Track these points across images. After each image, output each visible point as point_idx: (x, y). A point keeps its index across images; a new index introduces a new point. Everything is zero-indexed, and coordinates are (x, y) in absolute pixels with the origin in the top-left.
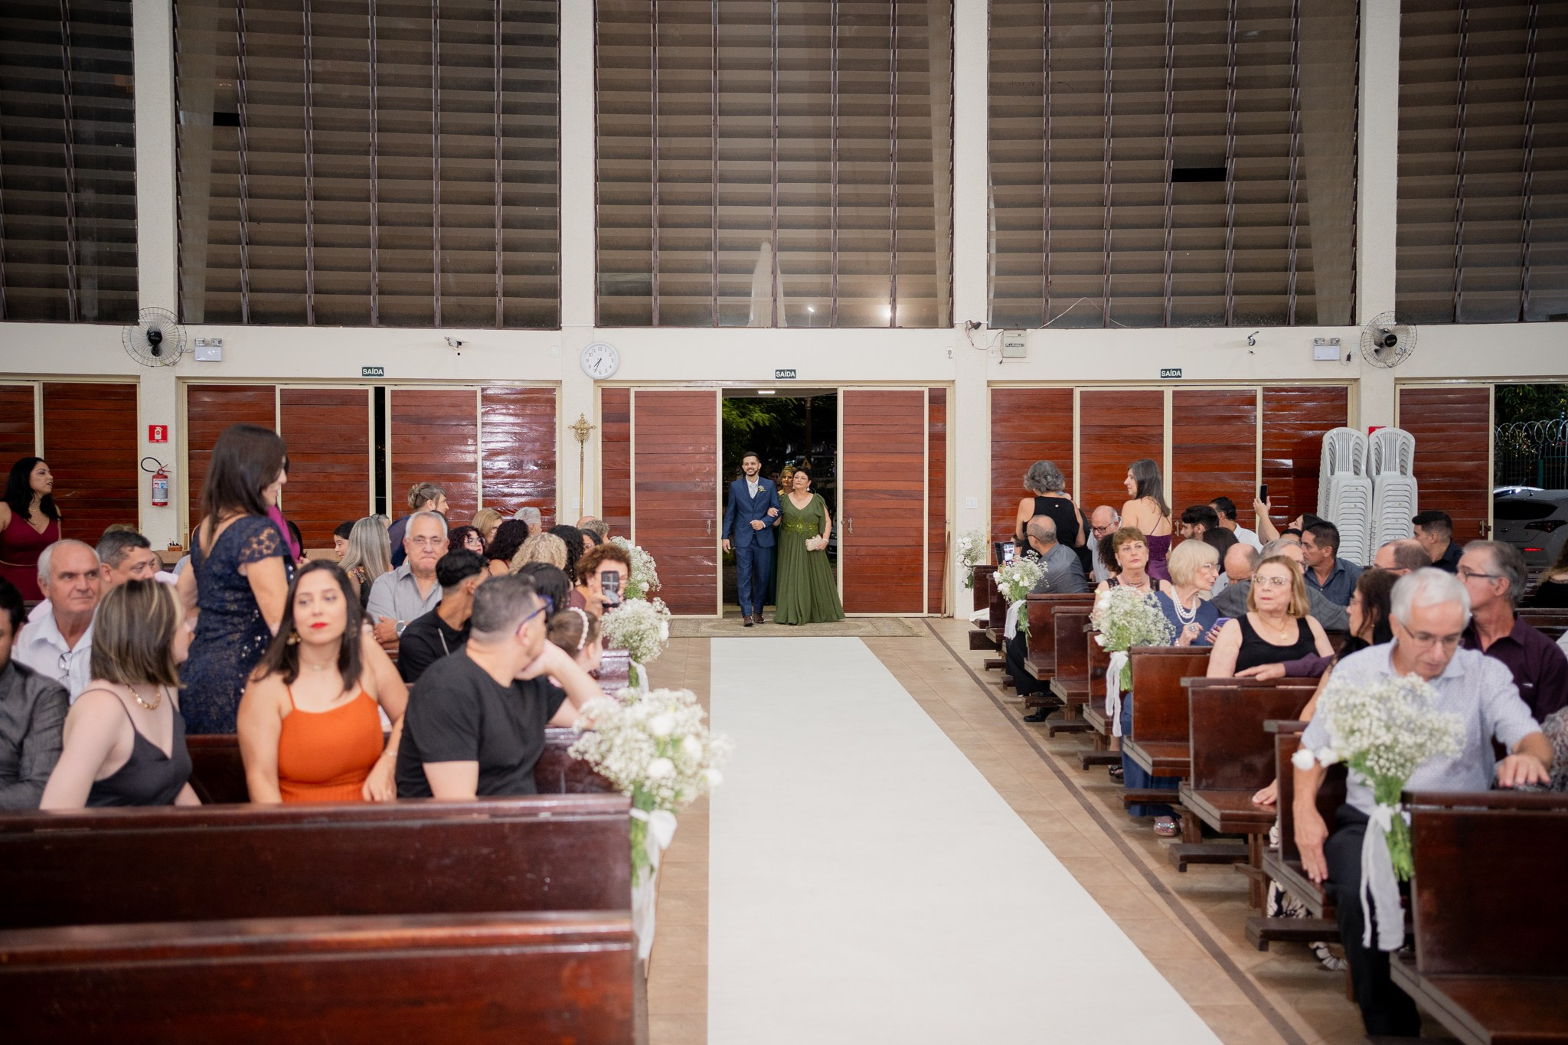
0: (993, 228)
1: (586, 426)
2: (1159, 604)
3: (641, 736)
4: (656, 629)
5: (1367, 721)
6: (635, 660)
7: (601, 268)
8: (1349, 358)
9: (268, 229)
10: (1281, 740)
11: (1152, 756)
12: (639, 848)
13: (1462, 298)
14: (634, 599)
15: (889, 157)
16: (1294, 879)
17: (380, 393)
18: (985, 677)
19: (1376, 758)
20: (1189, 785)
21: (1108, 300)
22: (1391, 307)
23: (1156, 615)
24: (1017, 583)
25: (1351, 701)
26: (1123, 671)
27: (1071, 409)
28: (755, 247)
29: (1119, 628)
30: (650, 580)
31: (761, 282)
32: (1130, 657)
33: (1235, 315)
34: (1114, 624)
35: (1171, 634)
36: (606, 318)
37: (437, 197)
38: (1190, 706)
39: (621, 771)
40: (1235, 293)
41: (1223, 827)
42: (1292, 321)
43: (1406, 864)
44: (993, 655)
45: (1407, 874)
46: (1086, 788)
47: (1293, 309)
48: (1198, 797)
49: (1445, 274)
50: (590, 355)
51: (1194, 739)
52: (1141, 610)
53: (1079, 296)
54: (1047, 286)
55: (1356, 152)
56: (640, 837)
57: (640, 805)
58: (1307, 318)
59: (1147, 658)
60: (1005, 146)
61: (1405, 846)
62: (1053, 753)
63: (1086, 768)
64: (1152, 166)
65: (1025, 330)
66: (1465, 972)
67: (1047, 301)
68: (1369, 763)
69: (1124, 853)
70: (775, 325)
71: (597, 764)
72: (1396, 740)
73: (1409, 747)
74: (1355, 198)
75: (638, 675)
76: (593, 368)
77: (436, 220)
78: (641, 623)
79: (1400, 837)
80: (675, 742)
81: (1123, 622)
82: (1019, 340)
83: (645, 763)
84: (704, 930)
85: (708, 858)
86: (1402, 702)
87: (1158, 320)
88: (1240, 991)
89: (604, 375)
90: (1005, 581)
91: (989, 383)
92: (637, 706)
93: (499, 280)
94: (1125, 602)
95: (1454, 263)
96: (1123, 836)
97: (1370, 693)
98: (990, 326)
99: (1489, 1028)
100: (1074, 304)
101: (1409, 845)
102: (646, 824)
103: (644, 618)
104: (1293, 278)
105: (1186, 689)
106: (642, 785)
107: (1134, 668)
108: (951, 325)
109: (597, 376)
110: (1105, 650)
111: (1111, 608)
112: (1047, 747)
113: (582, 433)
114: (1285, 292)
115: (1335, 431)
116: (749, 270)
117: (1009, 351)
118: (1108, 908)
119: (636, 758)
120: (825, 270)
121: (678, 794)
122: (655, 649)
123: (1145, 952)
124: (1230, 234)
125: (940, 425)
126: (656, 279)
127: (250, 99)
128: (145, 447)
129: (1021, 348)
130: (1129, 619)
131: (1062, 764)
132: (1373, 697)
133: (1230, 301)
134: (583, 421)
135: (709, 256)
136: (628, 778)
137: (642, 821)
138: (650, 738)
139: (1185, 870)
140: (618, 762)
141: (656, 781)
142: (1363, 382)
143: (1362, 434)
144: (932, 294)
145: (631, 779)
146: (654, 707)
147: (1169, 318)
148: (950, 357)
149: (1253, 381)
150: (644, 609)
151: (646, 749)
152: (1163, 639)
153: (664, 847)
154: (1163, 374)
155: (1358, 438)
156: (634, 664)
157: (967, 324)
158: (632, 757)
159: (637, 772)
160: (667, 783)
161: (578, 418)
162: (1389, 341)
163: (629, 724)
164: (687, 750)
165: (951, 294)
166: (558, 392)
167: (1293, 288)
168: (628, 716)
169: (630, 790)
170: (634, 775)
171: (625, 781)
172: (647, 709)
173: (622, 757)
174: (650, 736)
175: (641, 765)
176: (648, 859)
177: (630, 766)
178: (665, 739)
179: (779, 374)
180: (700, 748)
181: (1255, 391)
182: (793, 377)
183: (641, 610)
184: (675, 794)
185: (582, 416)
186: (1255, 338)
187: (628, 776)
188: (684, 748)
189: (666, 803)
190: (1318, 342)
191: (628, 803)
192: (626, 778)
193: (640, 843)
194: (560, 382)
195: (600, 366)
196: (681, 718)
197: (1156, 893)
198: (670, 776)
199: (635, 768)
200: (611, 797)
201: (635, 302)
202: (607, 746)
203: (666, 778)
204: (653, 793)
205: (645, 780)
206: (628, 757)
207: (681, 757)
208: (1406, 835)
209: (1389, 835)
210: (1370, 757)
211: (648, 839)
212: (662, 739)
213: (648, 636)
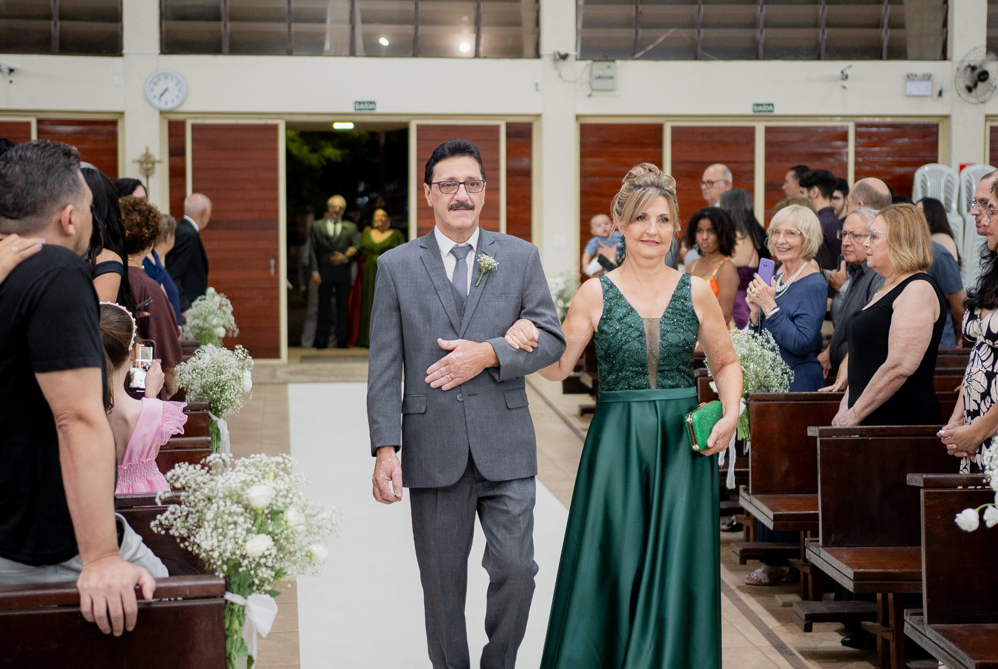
1: (152, 159)
2: (777, 348)
3: (234, 508)
4: (238, 379)
6: (215, 414)
8: (940, 94)
10: (926, 494)
11: (773, 510)
12: (235, 637)
14: (210, 345)
16: (942, 645)
20: (818, 541)
21: (699, 32)
22: (983, 42)
23: (774, 360)
27: (660, 144)
30: (227, 325)
31: (337, 9)
32: (747, 404)
33: (828, 49)
35: (789, 380)
36: (172, 45)
38: (819, 457)
39: (212, 550)
40: (829, 25)
42: (885, 54)
47: (885, 44)
48: (828, 554)
50: (155, 84)
53: (668, 26)
54: (637, 16)
56: (236, 625)
57: (235, 587)
58: (898, 52)
59: (767, 406)
65: (613, 61)
67: (637, 32)
70: (353, 53)
71: (183, 539)
75: (218, 430)
76: (158, 97)
78: (221, 373)
80: (275, 514)
82: (608, 73)
83: (240, 541)
85: (297, 628)
87: (751, 52)
89: (169, 106)
91: (578, 117)
92: (231, 475)
93: (55, 3)
96: (738, 592)
98: (578, 57)
100: (663, 36)
102: (244, 607)
103: (224, 368)
104: (886, 11)
105: (815, 438)
106: (240, 565)
107: (753, 416)
108: (537, 55)
109: (163, 106)
113: (147, 166)
114: (878, 25)
115: (926, 168)
117: (598, 84)
119: (231, 533)
121: (279, 573)
122: (238, 402)
125: (526, 160)
126: (226, 4)
129: (610, 81)
133: (824, 34)
134: (147, 156)
136: (221, 557)
137: (238, 606)
138: (246, 512)
139: (810, 631)
140: (209, 538)
141: (254, 560)
142: (954, 119)
143: (954, 171)
144: (516, 22)
145: (225, 559)
146: (250, 475)
147: (761, 51)
148: (537, 90)
149: (845, 117)
150: (224, 358)
151: (241, 524)
152: (781, 384)
153: (264, 635)
154: (756, 108)
155: (949, 175)
156: (214, 418)
157: (554, 54)
158: (226, 534)
159: (232, 551)
160: (266, 562)
161: (143, 151)
162: (982, 77)
163: (221, 495)
164: (289, 524)
165: (537, 23)
166: (120, 124)
167: (886, 21)
168: (220, 485)
169: (223, 572)
170: (228, 554)
171: (218, 560)
172: (242, 477)
173: (215, 534)
174: (246, 509)
175: (236, 543)
176: (246, 649)
177: (223, 543)
178: (263, 512)
179: (358, 106)
180: (303, 520)
181: (848, 127)
182: (373, 109)
183: (221, 359)
184: (276, 574)
185: (147, 149)
186: (848, 72)
187: (221, 555)
188: (286, 522)
189: (266, 585)
190: (910, 77)
191: (221, 586)
192: (219, 557)
193: (236, 632)
194: (122, 114)
195: (166, 97)
196: (282, 487)
197: (778, 653)
198: (270, 555)
199: (229, 547)
200: (200, 579)
201: (203, 27)
202: (196, 520)
203: (266, 557)
204: (250, 575)
205: (241, 560)
206: (221, 534)
207: (282, 531)
211: (246, 626)
212: (260, 512)
213: (229, 387)
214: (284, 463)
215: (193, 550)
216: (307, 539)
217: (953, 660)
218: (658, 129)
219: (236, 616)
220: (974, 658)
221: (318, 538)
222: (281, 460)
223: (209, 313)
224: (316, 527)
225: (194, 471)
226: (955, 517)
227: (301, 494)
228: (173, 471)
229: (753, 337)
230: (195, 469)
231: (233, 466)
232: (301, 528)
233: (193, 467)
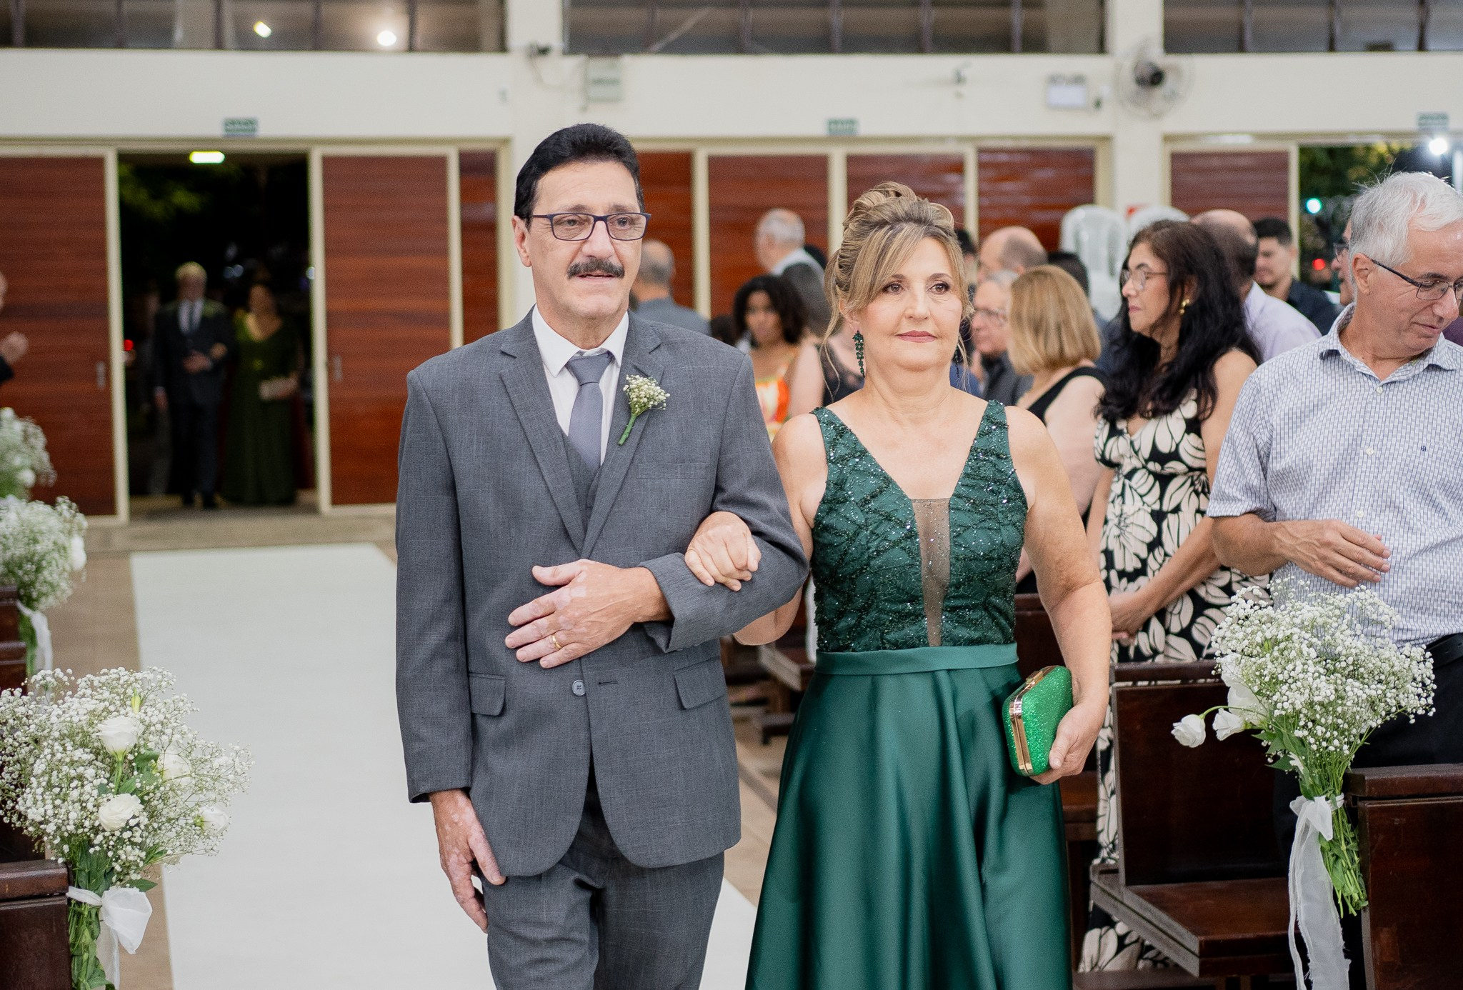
3: (79, 754)
4: (62, 549)
5: (1299, 668)
6: (27, 605)
8: (1098, 104)
12: (85, 956)
13: (1251, 17)
14: (10, 497)
16: (1147, 915)
19: (1310, 725)
21: (746, 14)
22: (1156, 27)
25: (1268, 635)
27: (689, 182)
30: (38, 467)
33: (935, 38)
39: (45, 822)
42: (1017, 43)
43: (1353, 888)
45: (1356, 906)
47: (1017, 30)
53: (699, 4)
56: (86, 937)
57: (82, 878)
58: (1035, 43)
61: (1353, 860)
65: (618, 56)
67: (653, 13)
68: (1299, 733)
70: (219, 45)
75: (33, 630)
78: (35, 541)
79: (1344, 847)
80: (142, 760)
82: (610, 74)
83: (90, 806)
86: (1348, 632)
87: (821, 43)
92: (72, 702)
97: (1298, 621)
98: (565, 52)
100: (693, 19)
101: (1356, 858)
102: (98, 908)
103: (42, 533)
106: (90, 844)
108: (502, 47)
114: (1006, 1)
115: (1079, 212)
117: (596, 91)
119: (75, 794)
121: (152, 853)
125: (490, 207)
129: (613, 87)
132: (1302, 627)
133: (929, 17)
136: (58, 833)
137: (88, 907)
138: (96, 759)
140: (40, 803)
141: (113, 835)
142: (1118, 141)
143: (1118, 216)
145: (66, 834)
146: (104, 700)
147: (837, 40)
148: (504, 101)
149: (962, 139)
150: (40, 518)
151: (90, 779)
153: (131, 952)
154: (830, 128)
155: (1113, 223)
156: (26, 612)
157: (531, 47)
158: (66, 795)
159: (77, 822)
160: (132, 836)
162: (1155, 80)
163: (57, 734)
164: (167, 776)
168: (54, 719)
169: (63, 855)
170: (71, 828)
171: (55, 837)
172: (90, 704)
173: (48, 796)
174: (97, 754)
175: (84, 808)
176: (102, 974)
177: (63, 810)
178: (125, 757)
180: (188, 769)
181: (965, 155)
182: (253, 130)
183: (33, 519)
184: (147, 856)
186: (966, 73)
187: (59, 828)
188: (161, 772)
189: (132, 872)
190: (1054, 80)
191: (61, 876)
192: (55, 832)
193: (87, 947)
196: (154, 719)
198: (138, 825)
199: (73, 816)
200: (27, 868)
202: (15, 776)
203: (131, 829)
204: (107, 857)
205: (92, 835)
206: (57, 795)
207: (157, 788)
208: (1352, 844)
209: (1327, 848)
210: (1302, 723)
211: (102, 938)
212: (120, 759)
213: (50, 563)
215: (10, 822)
216: (195, 798)
217: (1165, 937)
218: (686, 160)
219: (85, 923)
220: (1196, 933)
221: (212, 795)
223: (9, 447)
224: (209, 779)
225: (11, 698)
226: (1172, 728)
227: (185, 728)
230: (12, 694)
231: (74, 688)
232: (185, 782)
233: (9, 693)
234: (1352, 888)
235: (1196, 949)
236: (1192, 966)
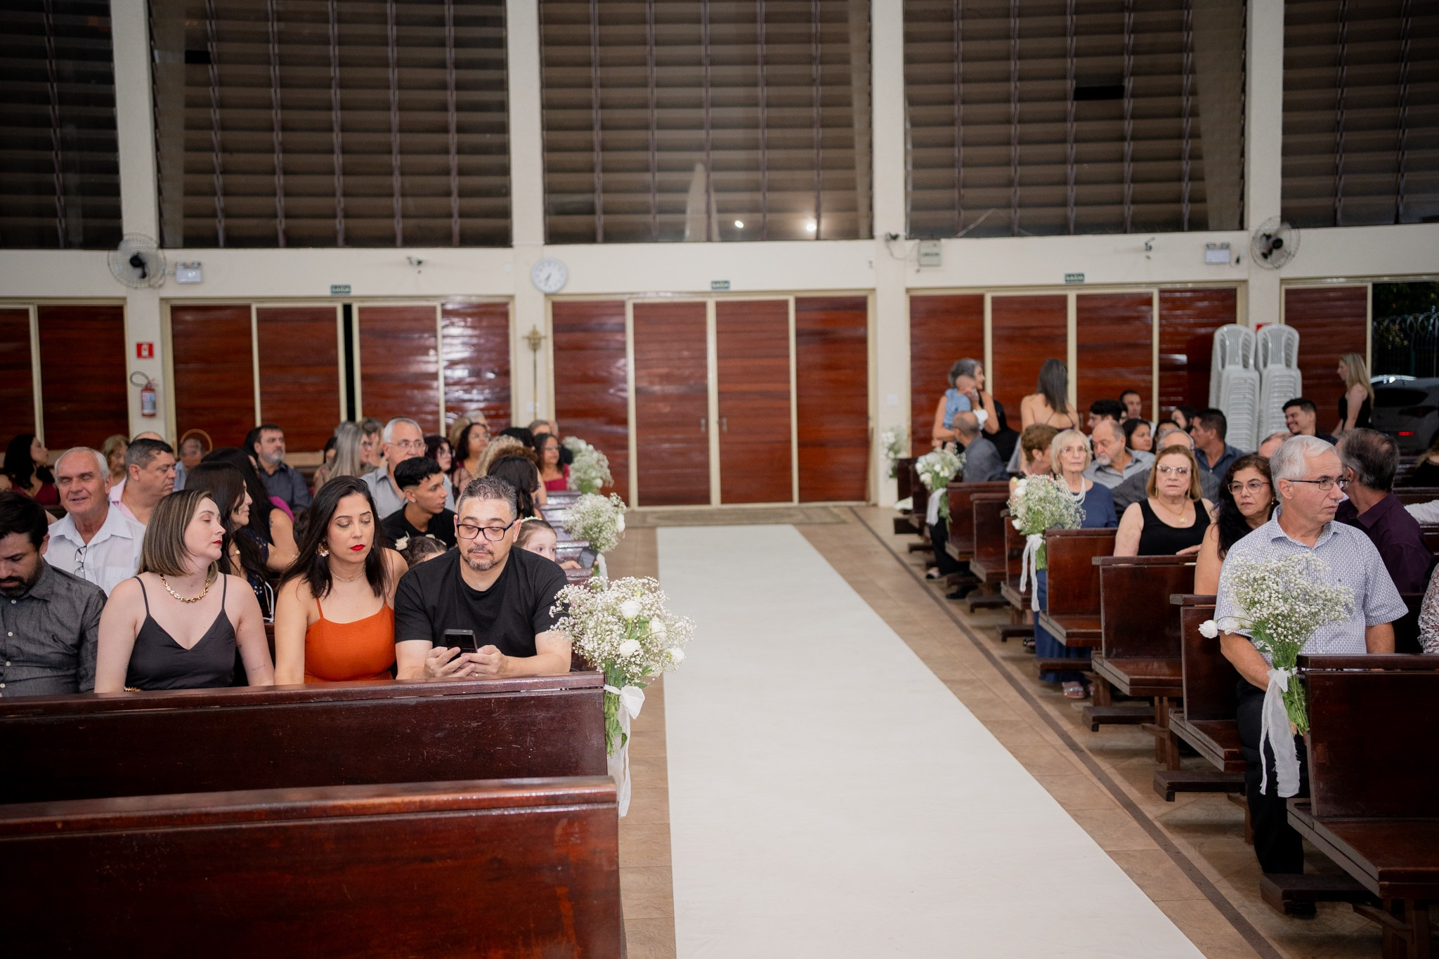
0: (909, 147)
1: (538, 336)
3: (610, 618)
4: (613, 521)
5: (1267, 594)
7: (549, 190)
8: (1238, 261)
9: (240, 159)
11: (1066, 629)
12: (612, 718)
13: (1342, 203)
14: (590, 493)
15: (811, 82)
16: (1198, 736)
17: (347, 309)
18: (907, 560)
19: (1274, 627)
20: (1101, 653)
22: (1276, 212)
24: (937, 474)
25: (1252, 575)
26: (1039, 552)
27: (981, 312)
28: (689, 168)
29: (1034, 513)
30: (604, 477)
31: (695, 200)
32: (1044, 539)
33: (1133, 223)
34: (1029, 509)
35: (1081, 517)
36: (554, 236)
37: (395, 126)
38: (1101, 582)
39: (594, 651)
40: (1134, 202)
41: (1132, 690)
42: (1186, 227)
43: (1302, 720)
44: (915, 539)
46: (1005, 658)
47: (1186, 217)
48: (1110, 664)
49: (1326, 182)
50: (541, 270)
51: (1105, 612)
52: (1054, 496)
53: (987, 207)
54: (959, 199)
55: (1244, 68)
56: (613, 708)
57: (612, 681)
58: (1199, 224)
59: (1062, 540)
60: (919, 69)
61: (1301, 705)
62: (974, 627)
63: (1004, 640)
64: (1054, 86)
65: (938, 239)
66: (1354, 816)
67: (960, 213)
68: (1268, 631)
69: (1041, 716)
70: (709, 240)
72: (1292, 609)
73: (1304, 617)
74: (1243, 112)
76: (543, 281)
77: (395, 148)
78: (599, 516)
79: (1296, 697)
80: (642, 623)
81: (1038, 507)
82: (934, 250)
83: (615, 644)
84: (665, 792)
86: (1298, 576)
87: (1062, 228)
88: (1150, 837)
89: (553, 289)
90: (927, 471)
91: (908, 290)
92: (607, 592)
93: (455, 203)
94: (1039, 489)
95: (1335, 171)
96: (1039, 701)
98: (907, 237)
99: (1376, 865)
100: (983, 216)
101: (1304, 704)
102: (619, 696)
103: (602, 512)
104: (1186, 187)
105: (1098, 567)
106: (615, 663)
107: (1049, 549)
108: (871, 236)
109: (548, 290)
110: (1022, 533)
111: (1026, 495)
112: (967, 621)
113: (534, 342)
114: (1178, 200)
115: (1225, 329)
116: (684, 189)
117: (926, 260)
118: (1028, 765)
119: (608, 638)
120: (755, 187)
121: (645, 670)
122: (613, 540)
123: (1062, 804)
124: (1128, 147)
126: (599, 200)
127: (220, 37)
128: (133, 364)
129: (936, 258)
130: (1043, 504)
131: (981, 637)
132: (1271, 572)
133: (1129, 210)
134: (535, 332)
135: (647, 177)
137: (614, 695)
138: (619, 622)
139: (1097, 730)
140: (591, 642)
141: (626, 659)
142: (1251, 283)
143: (1251, 330)
144: (853, 208)
145: (604, 658)
146: (622, 592)
147: (1072, 227)
148: (871, 267)
149: (1149, 284)
150: (602, 503)
151: (616, 631)
152: (1074, 522)
153: (635, 718)
154: (1068, 278)
155: (1247, 334)
157: (886, 235)
158: (604, 638)
159: (609, 652)
160: (636, 660)
161: (531, 329)
162: (1276, 245)
163: (600, 609)
164: (653, 631)
165: (871, 207)
166: (510, 307)
167: (1187, 196)
168: (599, 601)
169: (602, 668)
170: (606, 654)
171: (598, 659)
172: (616, 594)
173: (595, 638)
174: (619, 620)
175: (612, 645)
176: (621, 728)
177: (602, 646)
178: (633, 621)
179: (715, 286)
180: (664, 629)
181: (1152, 293)
182: (727, 288)
183: (598, 504)
184: (643, 671)
185: (534, 327)
186: (1151, 243)
187: (600, 654)
188: (650, 629)
189: (635, 678)
190: (1209, 247)
191: (601, 679)
192: (599, 656)
193: (613, 714)
194: (512, 297)
195: (551, 282)
196: (647, 602)
197: (1071, 751)
198: (638, 655)
199: (607, 648)
201: (580, 221)
202: (580, 629)
203: (635, 656)
204: (623, 670)
205: (616, 659)
206: (600, 638)
207: (648, 637)
208: (1302, 695)
209: (1286, 696)
210: (1270, 626)
211: (620, 711)
212: (631, 622)
213: (606, 529)
214: (648, 583)
216: (667, 643)
217: (1207, 749)
218: (979, 300)
219: (612, 702)
220: (1224, 747)
221: (675, 642)
222: (646, 581)
223: (589, 467)
224: (673, 633)
226: (1199, 627)
227: (662, 607)
228: (562, 590)
229: (1049, 480)
231: (609, 586)
232: (662, 634)
234: (1300, 720)
235: (1223, 755)
236: (1221, 765)
